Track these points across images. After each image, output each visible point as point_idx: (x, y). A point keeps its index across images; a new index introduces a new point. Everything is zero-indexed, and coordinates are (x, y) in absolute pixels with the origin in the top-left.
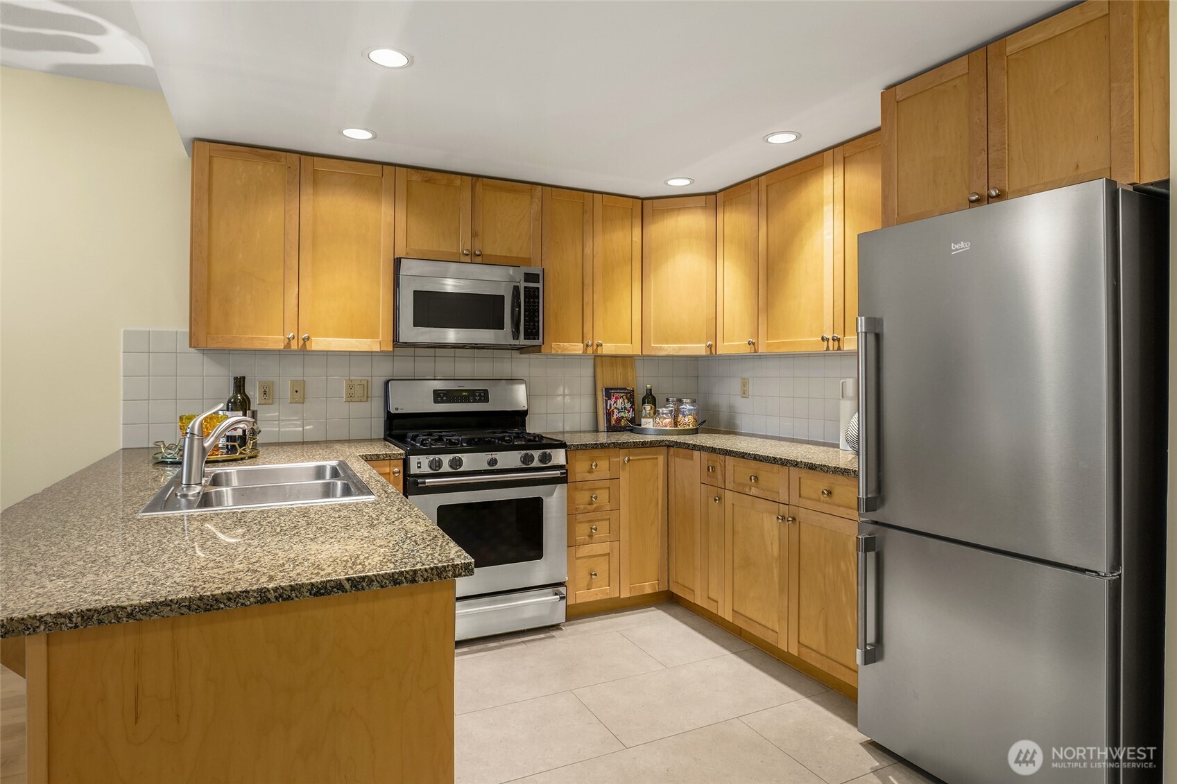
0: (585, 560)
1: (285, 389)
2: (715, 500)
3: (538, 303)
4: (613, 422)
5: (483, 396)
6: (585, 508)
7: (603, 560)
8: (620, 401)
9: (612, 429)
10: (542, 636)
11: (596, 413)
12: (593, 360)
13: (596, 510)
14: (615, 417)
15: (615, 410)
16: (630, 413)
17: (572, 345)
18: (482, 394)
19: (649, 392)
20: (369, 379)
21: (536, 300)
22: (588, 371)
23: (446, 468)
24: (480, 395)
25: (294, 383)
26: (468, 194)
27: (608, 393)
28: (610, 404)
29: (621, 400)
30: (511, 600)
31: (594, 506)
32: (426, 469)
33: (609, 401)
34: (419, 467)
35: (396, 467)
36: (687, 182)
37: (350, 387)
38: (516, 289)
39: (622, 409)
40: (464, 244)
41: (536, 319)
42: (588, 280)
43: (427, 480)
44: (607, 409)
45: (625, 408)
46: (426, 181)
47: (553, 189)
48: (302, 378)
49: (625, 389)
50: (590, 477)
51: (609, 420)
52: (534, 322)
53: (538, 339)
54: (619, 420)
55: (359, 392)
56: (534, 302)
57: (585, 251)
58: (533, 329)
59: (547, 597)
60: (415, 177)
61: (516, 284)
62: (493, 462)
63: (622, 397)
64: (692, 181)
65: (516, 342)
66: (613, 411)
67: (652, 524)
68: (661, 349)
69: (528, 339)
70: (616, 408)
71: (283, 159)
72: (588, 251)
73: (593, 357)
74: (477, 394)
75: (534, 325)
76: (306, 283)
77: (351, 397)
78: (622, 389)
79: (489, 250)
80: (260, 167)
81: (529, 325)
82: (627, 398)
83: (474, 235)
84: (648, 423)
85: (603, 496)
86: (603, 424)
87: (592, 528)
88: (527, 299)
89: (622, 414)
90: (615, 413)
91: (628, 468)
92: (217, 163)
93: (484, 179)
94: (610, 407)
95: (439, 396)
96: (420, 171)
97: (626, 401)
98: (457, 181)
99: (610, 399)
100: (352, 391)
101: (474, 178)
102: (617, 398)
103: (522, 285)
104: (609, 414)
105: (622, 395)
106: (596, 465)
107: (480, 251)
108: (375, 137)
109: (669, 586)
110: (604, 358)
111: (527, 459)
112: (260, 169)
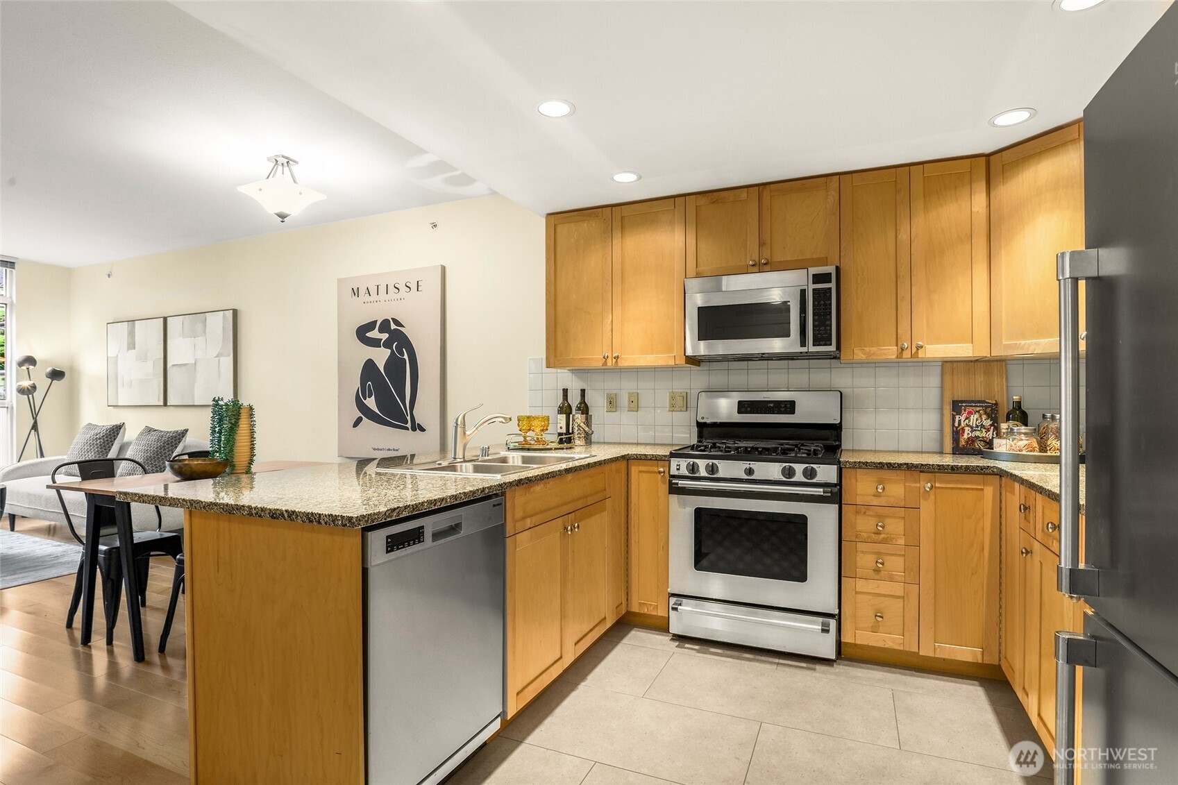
0: (870, 597)
1: (624, 400)
2: (1022, 553)
3: (830, 304)
4: (962, 443)
5: (789, 407)
6: (869, 537)
7: (898, 604)
8: (974, 417)
9: (958, 450)
10: (804, 665)
11: (942, 430)
12: (940, 367)
13: (884, 541)
14: (966, 436)
15: (967, 429)
16: (991, 432)
17: (881, 350)
18: (788, 406)
19: (1018, 405)
20: (688, 391)
21: (828, 302)
22: (934, 380)
23: (703, 472)
24: (785, 407)
25: (630, 395)
26: (754, 206)
27: (957, 407)
28: (960, 421)
29: (977, 416)
30: (756, 615)
31: (882, 536)
32: (684, 471)
33: (957, 417)
34: (678, 469)
35: (662, 467)
36: (1025, 115)
37: (672, 398)
38: (803, 293)
39: (977, 426)
40: (753, 255)
41: (828, 323)
42: (903, 271)
43: (680, 482)
44: (953, 425)
45: (983, 426)
46: (714, 203)
47: (854, 175)
48: (636, 391)
49: (984, 402)
50: (875, 502)
51: (956, 440)
52: (826, 326)
53: (831, 345)
54: (971, 440)
55: (679, 401)
56: (825, 305)
57: (899, 237)
58: (824, 334)
59: (811, 624)
60: (702, 201)
61: (803, 288)
62: (750, 471)
63: (978, 412)
64: (1034, 112)
65: (804, 349)
66: (963, 429)
67: (973, 574)
68: (1017, 346)
69: (818, 345)
70: (967, 425)
71: (600, 215)
72: (903, 236)
73: (940, 364)
74: (783, 406)
75: (825, 330)
76: (617, 312)
77: (673, 408)
78: (979, 402)
79: (778, 257)
80: (586, 225)
81: (819, 330)
82: (986, 413)
83: (761, 244)
84: (1001, 446)
85: (895, 526)
86: (948, 446)
87: (877, 562)
88: (816, 303)
89: (978, 433)
90: (966, 432)
91: (932, 497)
92: (559, 228)
93: (772, 185)
94: (960, 424)
95: (743, 407)
96: (707, 194)
97: (984, 417)
98: (744, 194)
99: (959, 413)
100: (674, 402)
101: (761, 187)
102: (970, 413)
103: (812, 287)
104: (957, 433)
105: (978, 409)
106: (884, 489)
107: (766, 259)
108: (640, 178)
109: (1000, 660)
110: (955, 364)
111: (789, 473)
112: (586, 226)
